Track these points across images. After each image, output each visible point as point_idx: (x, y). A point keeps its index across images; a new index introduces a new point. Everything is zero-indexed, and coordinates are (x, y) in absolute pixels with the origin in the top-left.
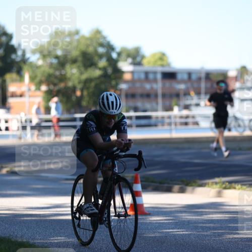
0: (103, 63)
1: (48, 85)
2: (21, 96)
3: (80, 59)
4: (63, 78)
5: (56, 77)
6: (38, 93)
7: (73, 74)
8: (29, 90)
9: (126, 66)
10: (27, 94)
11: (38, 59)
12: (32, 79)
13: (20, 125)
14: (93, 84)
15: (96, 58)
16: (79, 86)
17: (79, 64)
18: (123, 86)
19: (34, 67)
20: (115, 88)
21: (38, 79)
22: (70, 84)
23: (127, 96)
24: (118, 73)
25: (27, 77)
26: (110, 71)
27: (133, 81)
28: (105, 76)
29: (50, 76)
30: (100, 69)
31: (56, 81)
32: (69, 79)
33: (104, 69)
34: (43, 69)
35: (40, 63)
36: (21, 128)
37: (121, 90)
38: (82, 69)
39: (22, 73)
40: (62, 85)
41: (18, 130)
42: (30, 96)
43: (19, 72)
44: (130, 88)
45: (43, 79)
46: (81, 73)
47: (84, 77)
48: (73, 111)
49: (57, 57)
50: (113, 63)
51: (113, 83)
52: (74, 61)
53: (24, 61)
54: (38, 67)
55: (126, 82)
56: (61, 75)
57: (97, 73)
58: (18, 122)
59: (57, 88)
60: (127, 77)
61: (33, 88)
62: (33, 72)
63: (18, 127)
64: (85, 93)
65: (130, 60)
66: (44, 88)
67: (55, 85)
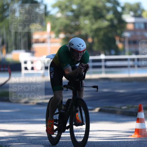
0: (110, 16)
1: (65, 33)
2: (44, 42)
3: (91, 12)
4: (77, 28)
5: (72, 27)
6: (57, 40)
7: (86, 25)
8: (50, 37)
9: (129, 18)
10: (49, 41)
11: (58, 12)
12: (53, 28)
13: (43, 66)
14: (102, 33)
15: (104, 12)
16: (91, 34)
17: (91, 16)
18: (127, 34)
19: (54, 19)
20: (120, 36)
21: (57, 29)
22: (83, 33)
23: (130, 42)
24: (122, 23)
25: (49, 27)
26: (116, 22)
27: (134, 31)
28: (112, 26)
29: (67, 26)
30: (108, 20)
31: (72, 30)
32: (82, 28)
33: (111, 20)
34: (60, 20)
35: (59, 15)
36: (44, 68)
37: (124, 38)
38: (93, 20)
40: (77, 33)
41: (42, 69)
42: (51, 42)
44: (132, 36)
45: (62, 28)
46: (92, 24)
47: (95, 27)
49: (72, 11)
50: (118, 15)
51: (119, 31)
52: (87, 14)
53: (46, 14)
54: (57, 19)
55: (129, 31)
56: (76, 25)
57: (106, 23)
58: (42, 63)
60: (130, 27)
61: (53, 35)
62: (53, 23)
64: (96, 40)
65: (132, 13)
66: (62, 36)
67: (71, 33)
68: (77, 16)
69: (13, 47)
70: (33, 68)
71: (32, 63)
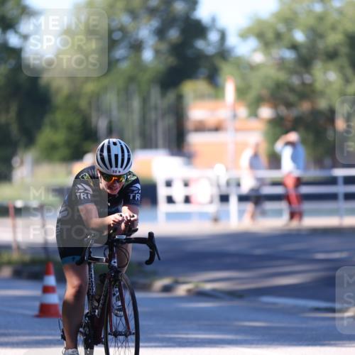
1: (275, 106)
2: (217, 128)
3: (344, 50)
4: (307, 92)
5: (292, 89)
6: (255, 123)
7: (328, 83)
8: (235, 116)
10: (230, 125)
11: (255, 50)
12: (241, 93)
13: (215, 192)
17: (342, 61)
19: (245, 67)
21: (252, 94)
22: (322, 104)
25: (230, 89)
29: (279, 86)
31: (292, 98)
32: (322, 94)
35: (258, 58)
36: (217, 199)
39: (220, 80)
40: (305, 106)
41: (211, 202)
42: (237, 130)
43: (213, 78)
45: (265, 92)
46: (347, 82)
48: (328, 161)
49: (294, 47)
52: (332, 55)
53: (223, 53)
54: (253, 68)
56: (304, 84)
58: (212, 185)
59: (294, 113)
61: (243, 111)
62: (244, 78)
63: (212, 197)
66: (266, 112)
67: (289, 105)
68: (305, 60)
69: (138, 142)
70: (187, 200)
71: (186, 185)
